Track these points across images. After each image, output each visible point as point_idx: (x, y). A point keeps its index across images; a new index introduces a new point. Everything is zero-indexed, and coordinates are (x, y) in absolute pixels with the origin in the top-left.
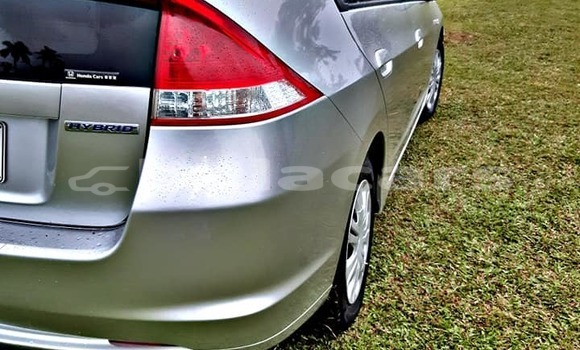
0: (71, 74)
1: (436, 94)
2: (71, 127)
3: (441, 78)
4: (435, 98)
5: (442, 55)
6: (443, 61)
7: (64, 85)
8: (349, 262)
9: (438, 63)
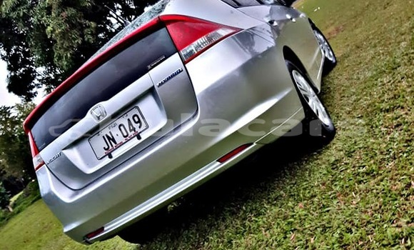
0: (149, 67)
1: (331, 53)
2: (160, 85)
3: (328, 43)
4: (332, 54)
5: (319, 32)
6: (322, 34)
7: (150, 72)
8: (310, 104)
9: (321, 37)
